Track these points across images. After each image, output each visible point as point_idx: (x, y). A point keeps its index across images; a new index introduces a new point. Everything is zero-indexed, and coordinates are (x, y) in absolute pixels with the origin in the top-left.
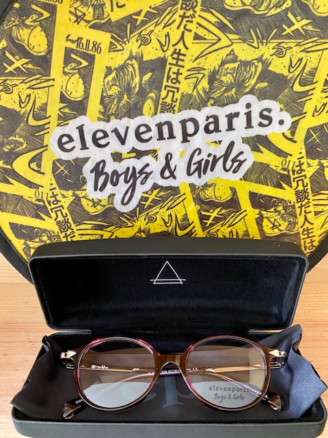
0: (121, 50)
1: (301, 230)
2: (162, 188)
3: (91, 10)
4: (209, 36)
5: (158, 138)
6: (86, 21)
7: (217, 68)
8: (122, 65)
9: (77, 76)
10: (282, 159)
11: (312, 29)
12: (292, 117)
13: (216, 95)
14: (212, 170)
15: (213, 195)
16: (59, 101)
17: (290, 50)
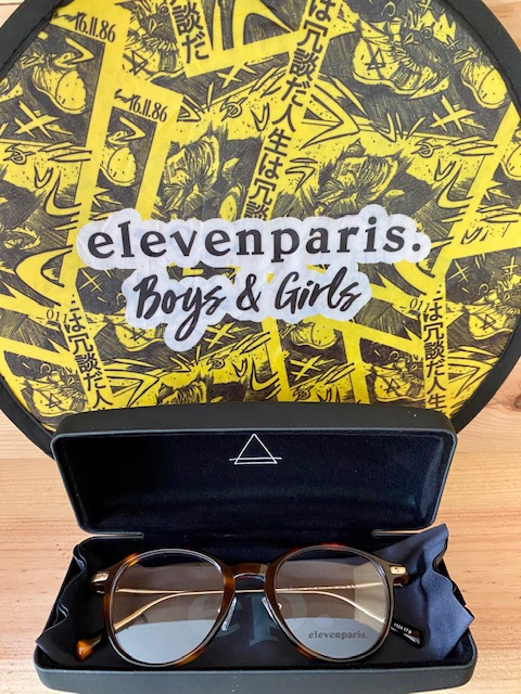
0: (196, 121)
1: (427, 397)
2: (237, 322)
3: (157, 56)
4: (326, 116)
6: (148, 72)
7: (333, 162)
8: (196, 143)
9: (127, 150)
10: (412, 298)
11: (473, 124)
12: (432, 242)
13: (328, 200)
15: (309, 338)
16: (95, 183)
17: (440, 150)
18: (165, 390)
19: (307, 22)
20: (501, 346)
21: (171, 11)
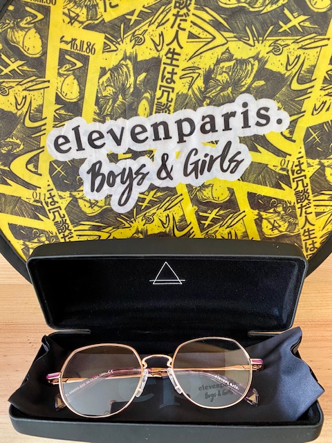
0: (115, 51)
1: (302, 231)
2: (159, 189)
3: (84, 10)
4: (203, 35)
5: (154, 138)
6: (80, 22)
7: (212, 67)
8: (116, 66)
9: (72, 77)
10: (281, 159)
11: (310, 26)
12: (290, 116)
13: (212, 94)
14: (209, 170)
15: (210, 196)
16: (54, 102)
17: (287, 48)
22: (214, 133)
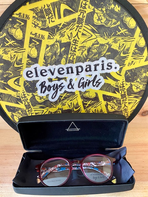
0: (53, 39)
1: (123, 109)
2: (68, 92)
3: (41, 22)
4: (88, 34)
5: (67, 73)
6: (39, 27)
7: (91, 46)
8: (53, 44)
9: (35, 48)
10: (116, 82)
11: (128, 33)
12: (120, 66)
13: (90, 57)
14: (88, 86)
15: (88, 95)
16: (27, 57)
17: (119, 41)
18: (50, 113)
19: (80, 10)
20: (142, 93)
21: (44, 10)
22: (91, 72)
